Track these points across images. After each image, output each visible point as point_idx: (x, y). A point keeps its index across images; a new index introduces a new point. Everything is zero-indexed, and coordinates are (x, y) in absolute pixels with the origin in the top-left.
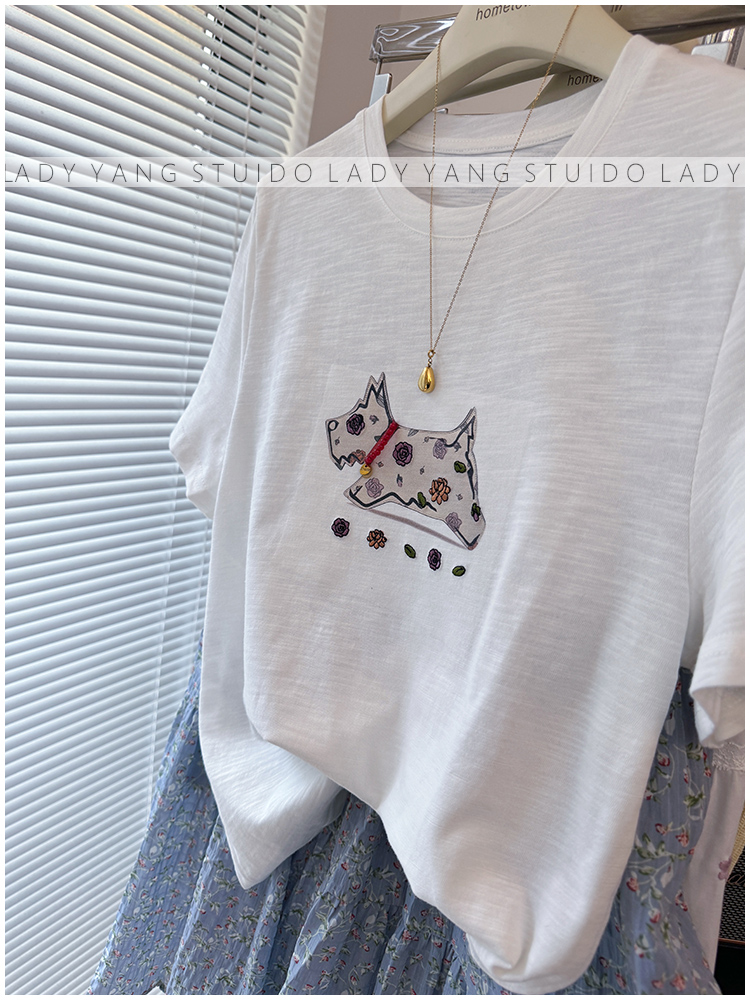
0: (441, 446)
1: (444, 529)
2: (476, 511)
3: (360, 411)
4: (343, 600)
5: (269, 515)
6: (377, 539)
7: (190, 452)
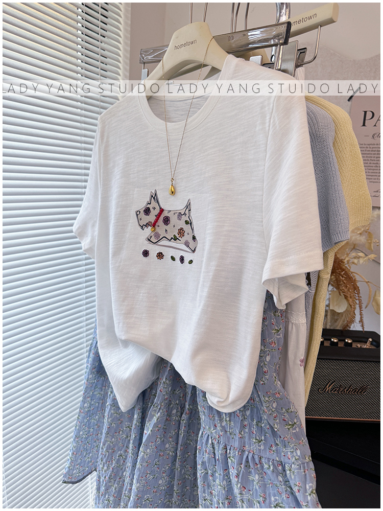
0: (180, 215)
1: (184, 247)
2: (194, 238)
3: (148, 206)
4: (149, 282)
5: (117, 252)
6: (160, 256)
7: (82, 233)
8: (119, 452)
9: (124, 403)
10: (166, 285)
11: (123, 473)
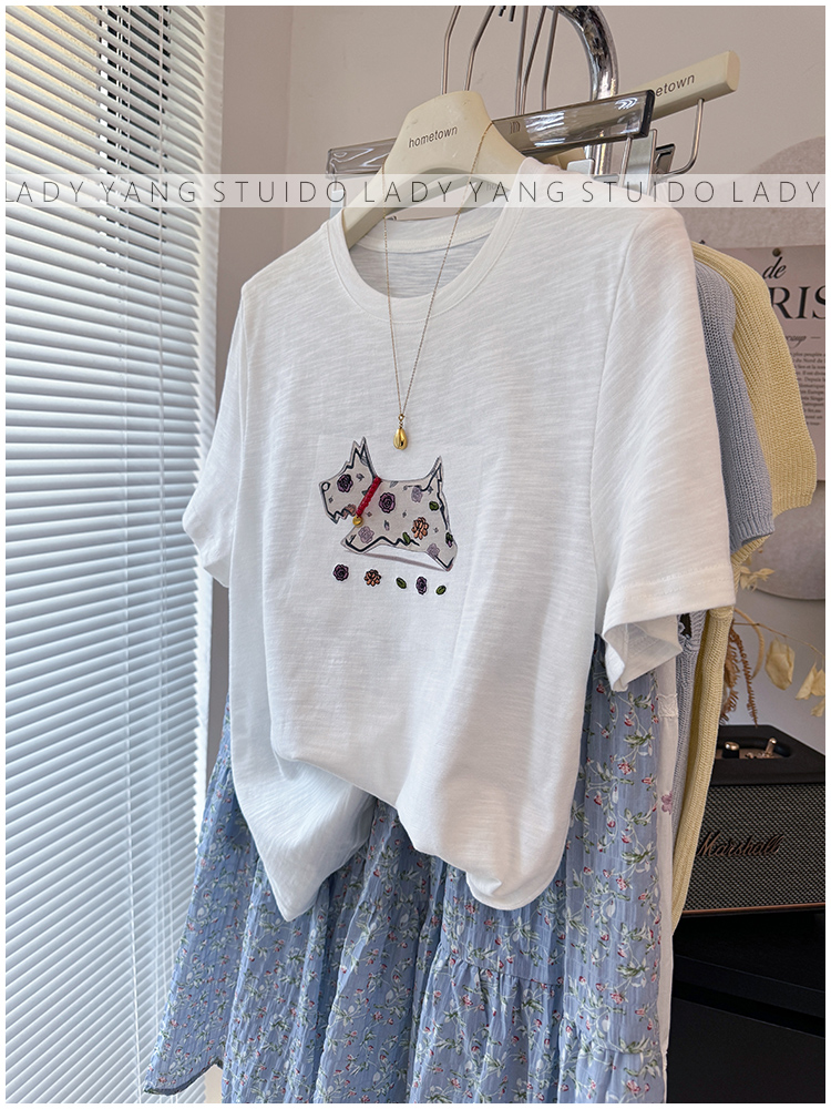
0: (418, 491)
1: (427, 559)
2: (449, 539)
3: (348, 471)
6: (373, 577)
7: (202, 529)
8: (275, 1017)
9: (289, 901)
10: (387, 641)
11: (283, 1062)
